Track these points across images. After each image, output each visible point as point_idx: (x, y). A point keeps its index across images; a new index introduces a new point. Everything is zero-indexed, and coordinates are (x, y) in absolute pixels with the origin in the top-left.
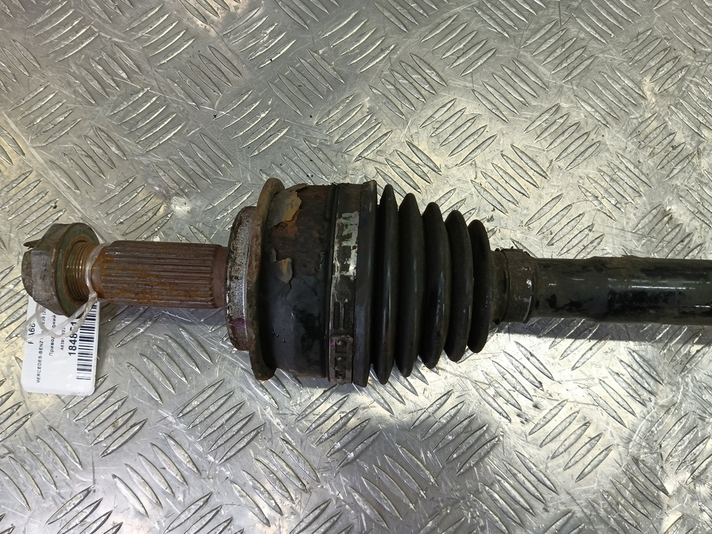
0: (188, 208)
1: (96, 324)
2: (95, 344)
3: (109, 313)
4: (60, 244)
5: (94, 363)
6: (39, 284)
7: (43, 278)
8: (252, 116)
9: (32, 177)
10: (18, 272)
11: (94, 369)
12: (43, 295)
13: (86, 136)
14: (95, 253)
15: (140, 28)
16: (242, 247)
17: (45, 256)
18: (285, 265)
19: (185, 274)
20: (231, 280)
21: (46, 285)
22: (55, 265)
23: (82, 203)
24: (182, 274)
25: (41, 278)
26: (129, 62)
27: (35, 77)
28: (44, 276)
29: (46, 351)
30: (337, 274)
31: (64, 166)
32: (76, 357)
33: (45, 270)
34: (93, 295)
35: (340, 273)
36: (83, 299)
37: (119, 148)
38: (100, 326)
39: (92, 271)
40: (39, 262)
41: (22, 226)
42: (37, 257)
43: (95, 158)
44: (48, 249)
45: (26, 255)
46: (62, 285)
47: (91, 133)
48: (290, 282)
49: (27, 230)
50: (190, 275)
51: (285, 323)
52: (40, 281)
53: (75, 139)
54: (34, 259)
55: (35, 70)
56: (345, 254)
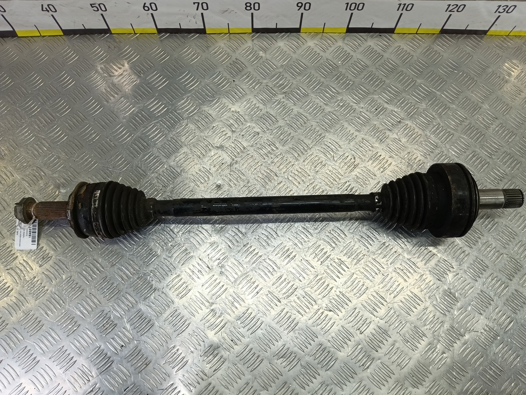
0: (65, 191)
1: (37, 228)
2: (37, 234)
3: (41, 225)
4: (24, 204)
5: (36, 240)
6: (19, 215)
7: (20, 213)
8: (86, 160)
9: (17, 184)
10: (13, 213)
11: (36, 241)
12: (20, 217)
13: (34, 170)
14: (34, 205)
15: (50, 133)
16: (71, 201)
18: (80, 205)
21: (21, 215)
22: (23, 209)
23: (32, 191)
26: (47, 145)
27: (17, 150)
29: (22, 237)
30: (93, 206)
31: (27, 180)
32: (31, 238)
33: (20, 211)
34: (34, 217)
36: (31, 218)
37: (44, 173)
38: (38, 229)
39: (33, 211)
40: (19, 208)
41: (14, 199)
43: (37, 176)
44: (21, 205)
45: (15, 207)
46: (25, 214)
47: (35, 169)
48: (81, 209)
49: (15, 200)
51: (82, 222)
53: (30, 171)
54: (17, 208)
55: (17, 148)
56: (95, 201)
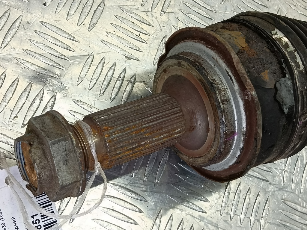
17: (63, 142)
19: (166, 119)
20: (223, 104)
21: (70, 169)
24: (164, 119)
25: (64, 164)
28: (66, 161)
30: (296, 72)
33: (66, 155)
35: (297, 70)
42: (57, 145)
48: (275, 86)
50: (169, 118)
52: (64, 167)
56: (293, 56)
